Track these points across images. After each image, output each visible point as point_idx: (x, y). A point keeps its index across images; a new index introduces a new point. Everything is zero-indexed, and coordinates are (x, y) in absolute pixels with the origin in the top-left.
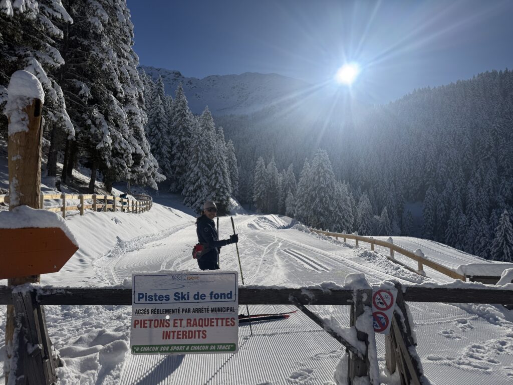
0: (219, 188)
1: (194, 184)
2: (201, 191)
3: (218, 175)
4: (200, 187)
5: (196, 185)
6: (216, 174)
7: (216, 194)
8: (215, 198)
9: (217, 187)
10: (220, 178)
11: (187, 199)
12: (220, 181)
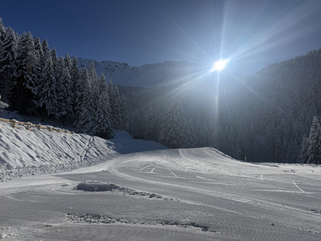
0: (101, 122)
1: (84, 120)
2: (88, 125)
3: (100, 113)
4: (88, 122)
5: (85, 120)
6: (99, 114)
7: (99, 126)
8: (98, 129)
9: (99, 121)
10: (101, 115)
11: (79, 130)
12: (101, 117)
